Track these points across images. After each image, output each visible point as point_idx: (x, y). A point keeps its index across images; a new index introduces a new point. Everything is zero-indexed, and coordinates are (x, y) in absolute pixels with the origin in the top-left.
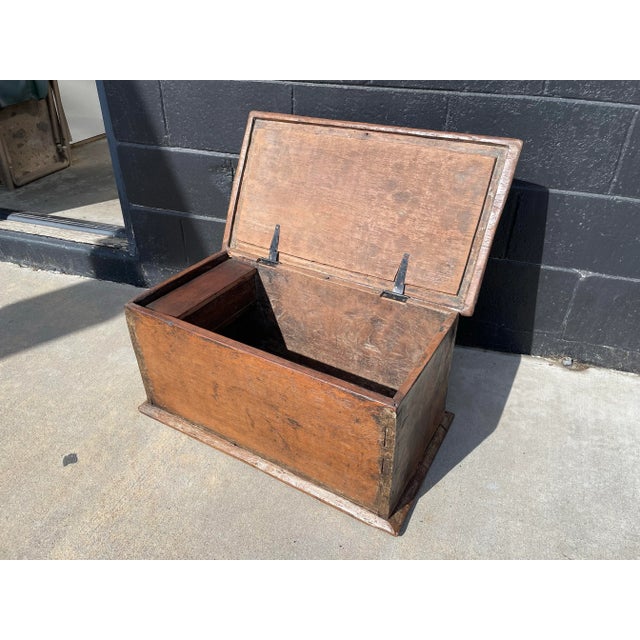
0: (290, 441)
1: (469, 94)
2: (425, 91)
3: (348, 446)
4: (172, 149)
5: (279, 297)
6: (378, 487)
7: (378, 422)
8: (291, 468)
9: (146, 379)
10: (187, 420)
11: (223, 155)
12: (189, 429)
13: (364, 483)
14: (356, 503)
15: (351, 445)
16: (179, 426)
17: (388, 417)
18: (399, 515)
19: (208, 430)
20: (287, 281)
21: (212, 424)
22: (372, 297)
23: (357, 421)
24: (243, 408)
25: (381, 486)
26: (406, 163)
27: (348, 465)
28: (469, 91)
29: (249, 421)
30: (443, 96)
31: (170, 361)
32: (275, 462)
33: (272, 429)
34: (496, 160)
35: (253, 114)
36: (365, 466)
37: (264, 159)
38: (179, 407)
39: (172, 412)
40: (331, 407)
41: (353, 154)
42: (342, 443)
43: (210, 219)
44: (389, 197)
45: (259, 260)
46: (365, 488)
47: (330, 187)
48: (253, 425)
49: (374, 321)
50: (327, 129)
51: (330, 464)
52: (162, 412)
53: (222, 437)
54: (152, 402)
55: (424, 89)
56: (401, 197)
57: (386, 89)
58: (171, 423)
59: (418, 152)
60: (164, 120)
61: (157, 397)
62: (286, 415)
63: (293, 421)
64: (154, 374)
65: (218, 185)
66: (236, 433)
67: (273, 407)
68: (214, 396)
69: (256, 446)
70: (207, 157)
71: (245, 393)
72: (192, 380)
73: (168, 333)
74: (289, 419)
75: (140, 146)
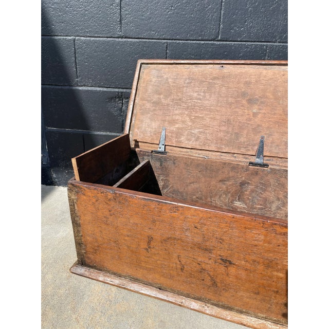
0: (218, 279)
1: (279, 44)
2: (253, 43)
4: (81, 88)
5: (167, 175)
8: (215, 302)
9: (79, 244)
10: (115, 274)
11: (117, 90)
12: (117, 281)
16: (108, 280)
19: (135, 280)
20: (174, 163)
21: (139, 274)
22: (243, 167)
24: (175, 255)
26: (253, 81)
28: (279, 42)
29: (179, 267)
30: (264, 45)
31: (107, 225)
33: (202, 270)
35: (140, 62)
38: (109, 265)
39: (100, 268)
41: (215, 78)
42: (275, 273)
43: (104, 133)
44: (244, 102)
45: (152, 151)
47: (200, 99)
48: (182, 270)
49: (242, 184)
50: (194, 66)
51: (258, 293)
52: (92, 270)
53: (148, 284)
54: (82, 262)
55: (252, 42)
56: (251, 101)
57: (228, 43)
58: (101, 279)
59: (261, 73)
60: (76, 68)
61: (88, 258)
62: (220, 255)
63: (226, 260)
64: (88, 238)
65: (112, 110)
66: (162, 278)
67: (207, 250)
68: (147, 249)
69: (182, 287)
70: (105, 91)
71: (179, 241)
72: (126, 238)
73: (110, 200)
74: (222, 259)
75: (57, 87)
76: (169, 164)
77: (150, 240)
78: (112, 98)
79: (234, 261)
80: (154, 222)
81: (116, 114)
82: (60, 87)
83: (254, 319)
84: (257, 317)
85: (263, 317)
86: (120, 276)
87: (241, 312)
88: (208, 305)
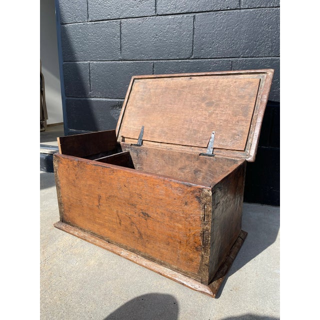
0: (142, 231)
1: (242, 59)
3: (180, 226)
4: (92, 99)
6: (200, 257)
7: (200, 202)
8: (143, 254)
9: (60, 204)
10: (81, 229)
11: (117, 100)
12: (82, 234)
13: (191, 255)
14: (185, 274)
15: (182, 225)
16: (76, 233)
17: (207, 196)
18: (215, 284)
19: (93, 234)
21: (95, 228)
22: (195, 156)
23: (186, 204)
24: (115, 211)
25: (202, 256)
26: (212, 88)
27: (180, 242)
28: (243, 57)
29: (118, 221)
31: (75, 186)
32: (133, 251)
33: (132, 223)
34: (260, 80)
35: (133, 77)
36: (192, 240)
37: (137, 96)
38: (79, 221)
40: (169, 196)
41: (183, 87)
42: (176, 224)
44: (203, 105)
45: (132, 145)
46: (191, 260)
47: (171, 104)
48: (120, 223)
49: (196, 171)
50: (170, 79)
51: (168, 244)
52: (68, 226)
53: (102, 238)
54: (63, 220)
55: (219, 58)
56: (210, 104)
57: (200, 60)
58: (71, 232)
59: (218, 81)
60: (90, 84)
61: (65, 215)
62: (141, 209)
63: (145, 214)
64: (65, 198)
65: (114, 116)
66: (110, 232)
67: (133, 205)
68: (98, 206)
69: (122, 240)
70: (110, 101)
71: (116, 199)
72: (86, 197)
73: (75, 166)
74: (143, 213)
75: (77, 99)
76: (143, 154)
77: (100, 198)
78: (114, 106)
79: (150, 214)
80: (101, 183)
82: (79, 99)
83: (169, 270)
84: (172, 269)
85: (176, 269)
86: (84, 231)
87: (161, 264)
88: (139, 256)
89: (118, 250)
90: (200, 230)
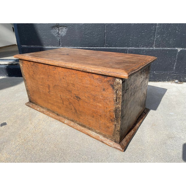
0: (77, 108)
3: (100, 105)
6: (114, 126)
7: (113, 88)
9: (27, 91)
10: (41, 107)
12: (42, 110)
13: (108, 124)
14: (105, 136)
16: (38, 109)
17: (118, 84)
19: (48, 110)
21: (49, 106)
23: (104, 90)
24: (59, 95)
25: (115, 125)
27: (101, 116)
29: (62, 102)
31: (34, 79)
32: (72, 121)
33: (70, 103)
36: (108, 114)
38: (39, 101)
39: (36, 104)
40: (92, 85)
42: (98, 104)
46: (108, 127)
48: (63, 103)
51: (93, 117)
52: (33, 104)
53: (53, 112)
54: (30, 101)
58: (35, 108)
61: (31, 98)
62: (75, 94)
63: (78, 97)
64: (30, 87)
66: (57, 109)
67: (70, 91)
68: (49, 92)
69: (65, 114)
71: (59, 87)
72: (41, 86)
73: (32, 65)
74: (76, 96)
77: (49, 87)
79: (80, 97)
80: (48, 76)
81: (56, 36)
83: (94, 133)
84: (96, 132)
85: (98, 133)
86: (43, 108)
87: (90, 129)
88: (76, 124)
89: (63, 120)
90: (114, 108)
